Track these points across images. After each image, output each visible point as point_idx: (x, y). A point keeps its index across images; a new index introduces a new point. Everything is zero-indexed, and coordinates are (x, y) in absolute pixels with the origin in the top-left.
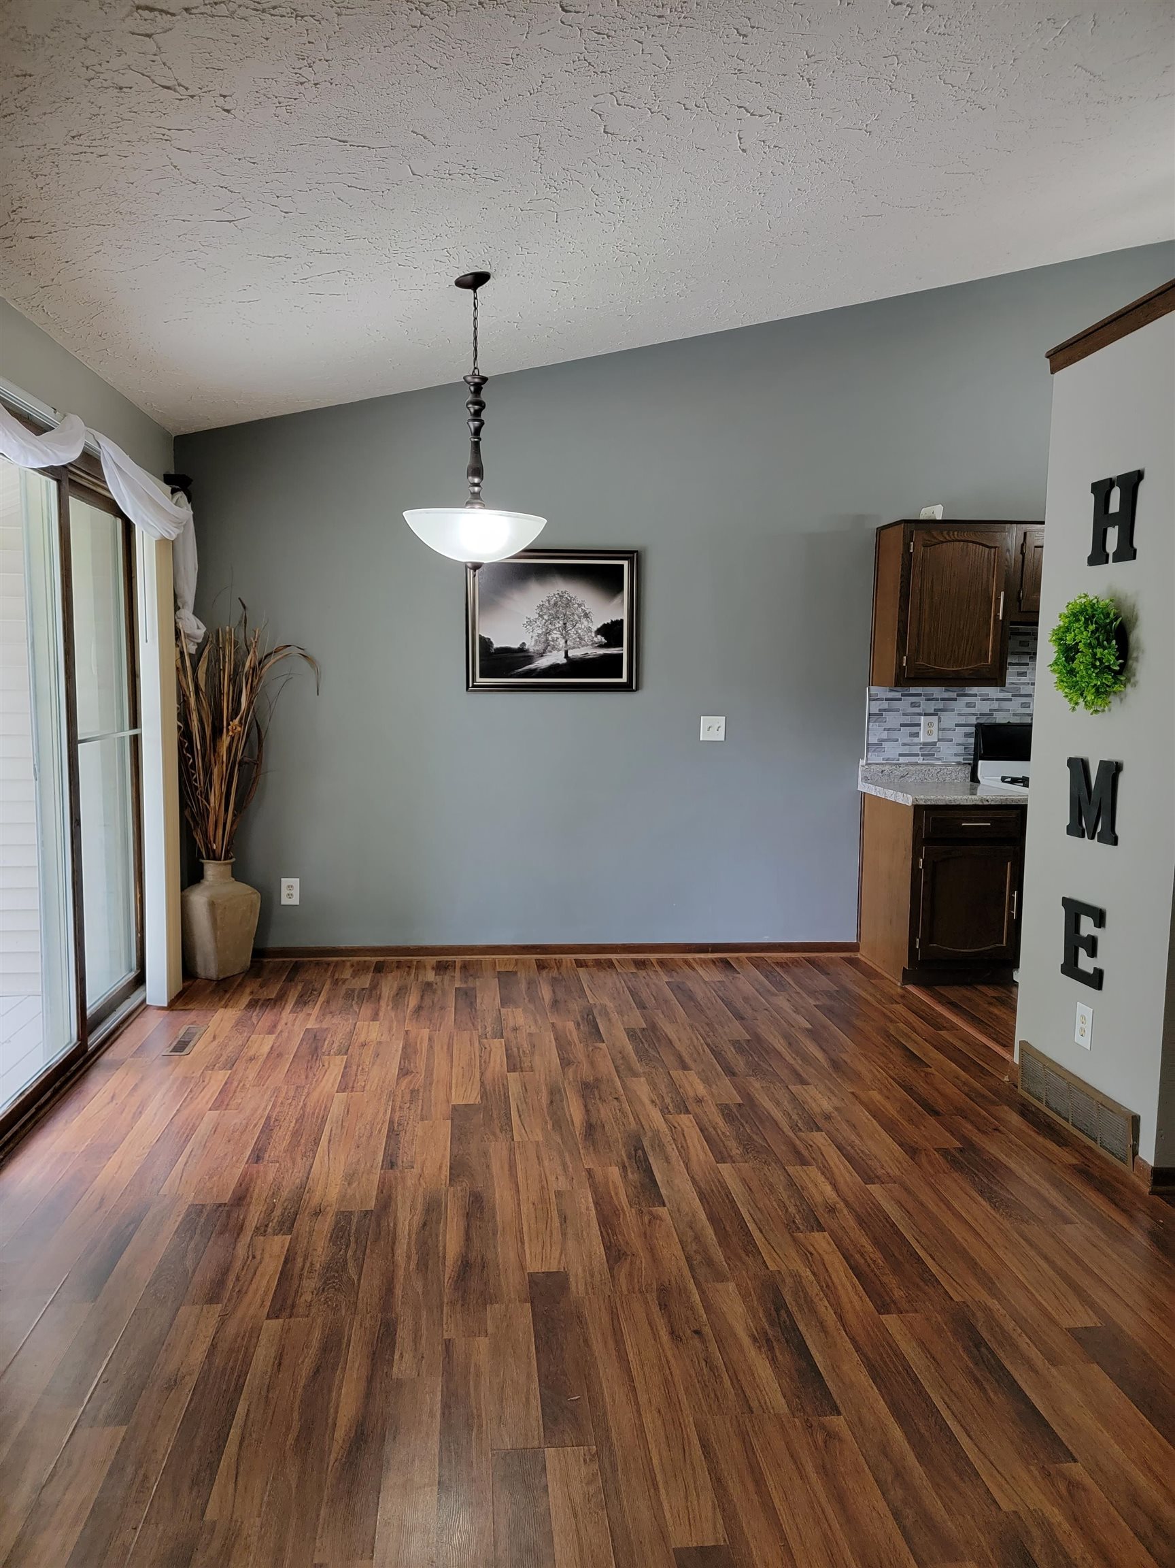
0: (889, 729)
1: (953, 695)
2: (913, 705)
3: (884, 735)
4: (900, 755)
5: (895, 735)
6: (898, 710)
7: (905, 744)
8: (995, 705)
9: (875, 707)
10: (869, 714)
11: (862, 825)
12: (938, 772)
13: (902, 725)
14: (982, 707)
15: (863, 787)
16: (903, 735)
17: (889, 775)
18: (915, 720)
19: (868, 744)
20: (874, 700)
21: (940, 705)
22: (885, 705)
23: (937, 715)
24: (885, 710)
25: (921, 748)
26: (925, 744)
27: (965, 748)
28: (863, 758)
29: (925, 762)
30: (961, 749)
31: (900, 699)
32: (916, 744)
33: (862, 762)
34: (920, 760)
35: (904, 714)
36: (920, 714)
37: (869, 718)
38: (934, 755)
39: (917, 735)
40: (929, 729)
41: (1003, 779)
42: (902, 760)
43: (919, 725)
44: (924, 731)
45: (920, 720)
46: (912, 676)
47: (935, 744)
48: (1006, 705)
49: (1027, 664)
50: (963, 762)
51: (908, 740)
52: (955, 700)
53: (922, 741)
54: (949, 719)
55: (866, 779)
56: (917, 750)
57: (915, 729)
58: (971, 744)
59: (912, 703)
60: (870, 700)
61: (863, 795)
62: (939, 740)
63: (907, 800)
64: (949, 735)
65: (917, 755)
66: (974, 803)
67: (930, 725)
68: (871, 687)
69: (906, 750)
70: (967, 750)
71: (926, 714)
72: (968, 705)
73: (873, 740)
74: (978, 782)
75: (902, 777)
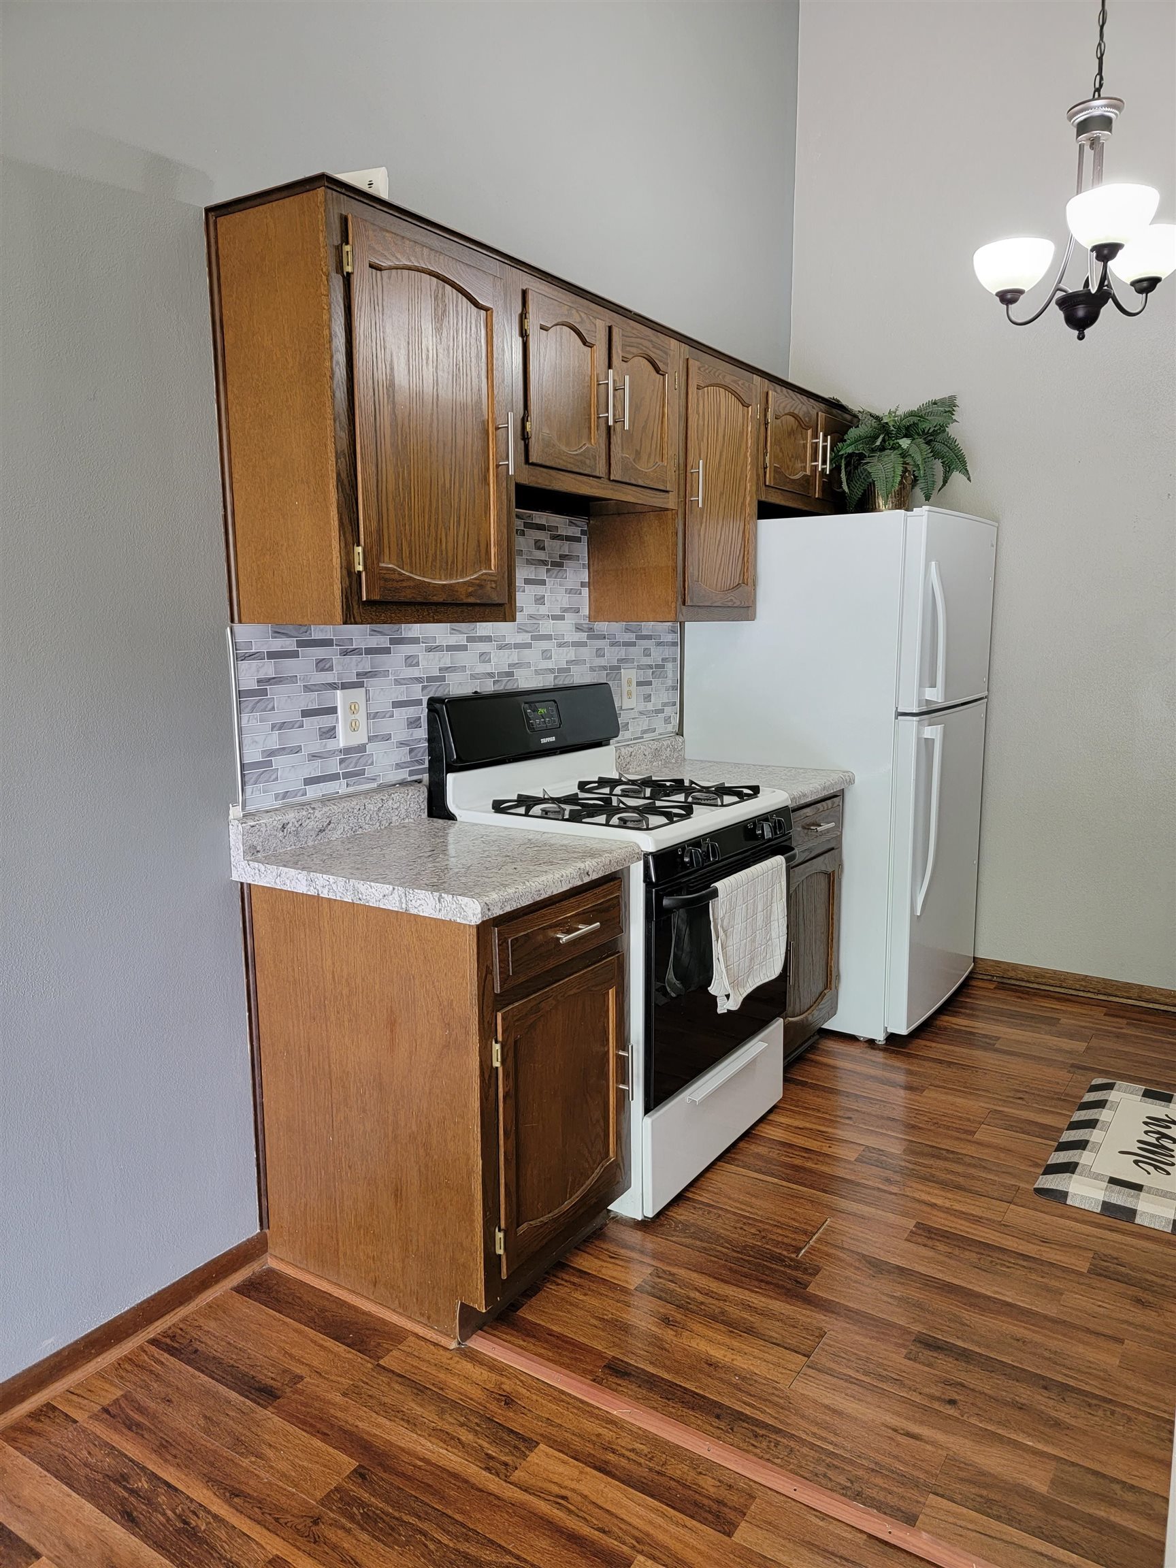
0: (282, 726)
1: (383, 641)
2: (321, 665)
3: (273, 741)
4: (309, 781)
5: (295, 737)
6: (293, 679)
7: (314, 756)
8: (446, 659)
9: (248, 675)
10: (240, 694)
11: (250, 962)
12: (379, 809)
13: (306, 713)
14: (430, 664)
15: (244, 871)
16: (307, 736)
17: (297, 833)
18: (326, 701)
19: (242, 766)
20: (245, 658)
21: (366, 663)
22: (269, 668)
23: (360, 685)
24: (269, 681)
25: (342, 761)
26: (347, 751)
27: (411, 751)
28: (235, 802)
29: (351, 789)
30: (403, 755)
31: (294, 654)
32: (332, 753)
33: (235, 812)
34: (340, 787)
35: (307, 689)
36: (333, 686)
37: (239, 703)
38: (362, 772)
39: (330, 733)
40: (353, 717)
41: (499, 807)
42: (314, 792)
43: (333, 710)
44: (345, 720)
45: (334, 698)
46: (376, 597)
47: (361, 748)
48: (462, 658)
49: (543, 583)
50: (409, 779)
51: (316, 746)
52: (387, 651)
53: (342, 745)
54: (384, 692)
55: (252, 852)
56: (334, 766)
57: (325, 721)
58: (419, 741)
59: (319, 662)
60: (237, 658)
61: (245, 892)
62: (370, 739)
63: (470, 912)
64: (386, 726)
65: (334, 777)
66: (570, 886)
67: (353, 708)
68: (237, 626)
69: (315, 769)
70: (413, 754)
71: (345, 686)
72: (411, 661)
73: (253, 754)
74: (451, 817)
75: (320, 831)
